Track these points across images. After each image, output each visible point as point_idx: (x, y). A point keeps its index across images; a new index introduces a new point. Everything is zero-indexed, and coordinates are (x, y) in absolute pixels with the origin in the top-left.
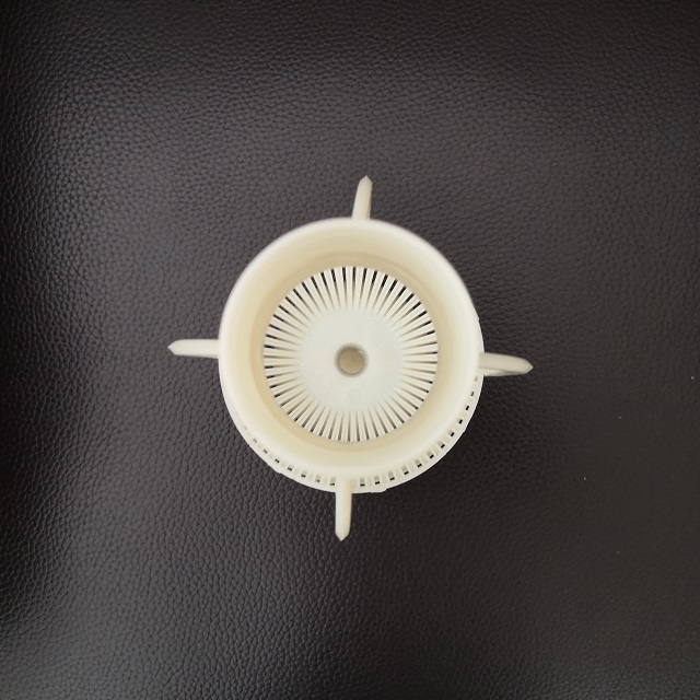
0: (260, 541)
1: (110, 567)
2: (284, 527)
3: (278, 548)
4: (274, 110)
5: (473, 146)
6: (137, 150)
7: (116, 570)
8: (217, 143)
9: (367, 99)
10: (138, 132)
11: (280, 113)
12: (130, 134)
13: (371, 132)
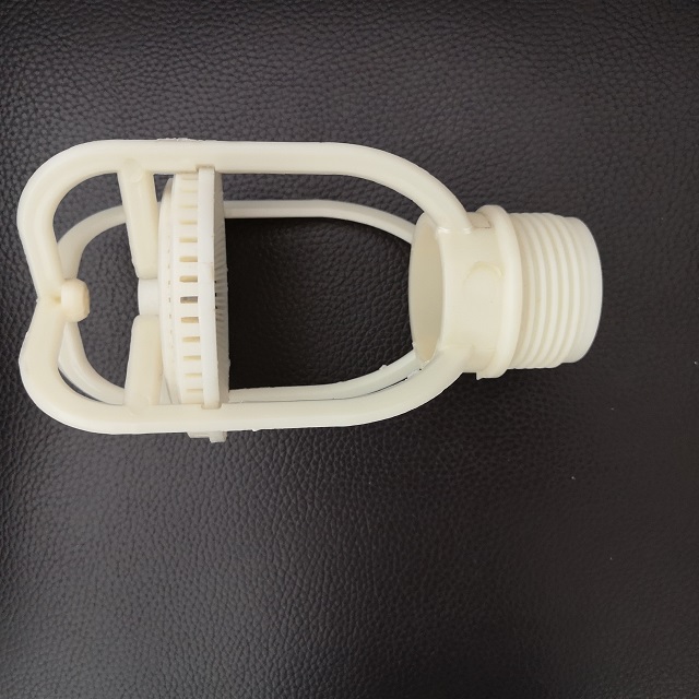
0: (214, 549)
1: (53, 578)
2: (239, 533)
3: (233, 556)
4: (218, 67)
5: (443, 103)
6: (67, 118)
7: (61, 581)
8: (155, 107)
9: (323, 52)
10: (68, 97)
11: (225, 71)
12: (60, 100)
13: (328, 90)
